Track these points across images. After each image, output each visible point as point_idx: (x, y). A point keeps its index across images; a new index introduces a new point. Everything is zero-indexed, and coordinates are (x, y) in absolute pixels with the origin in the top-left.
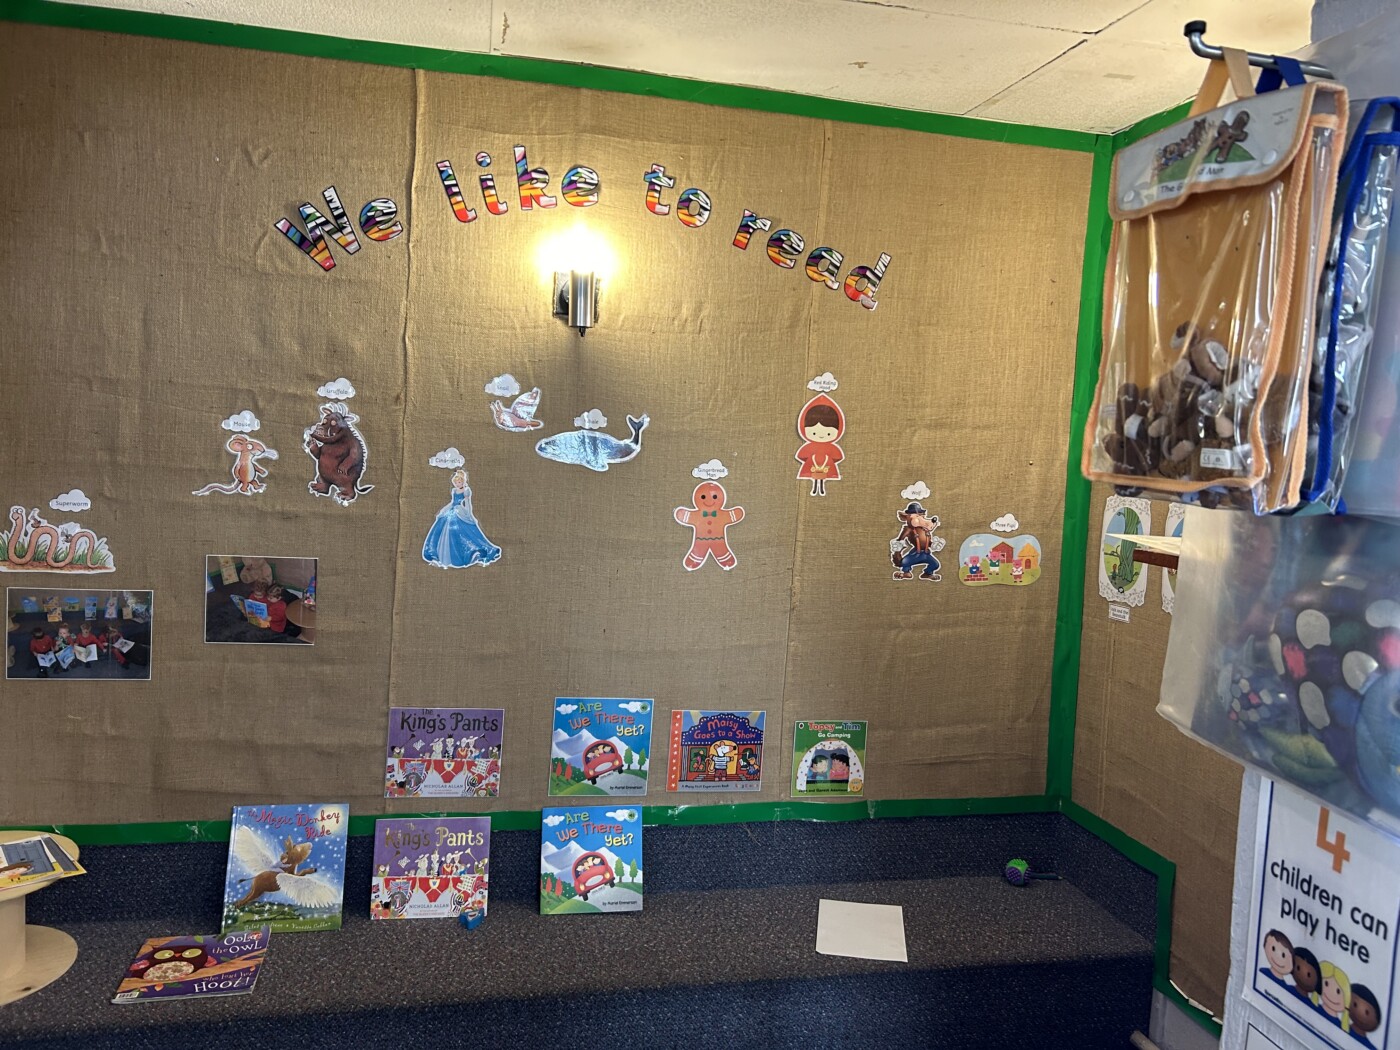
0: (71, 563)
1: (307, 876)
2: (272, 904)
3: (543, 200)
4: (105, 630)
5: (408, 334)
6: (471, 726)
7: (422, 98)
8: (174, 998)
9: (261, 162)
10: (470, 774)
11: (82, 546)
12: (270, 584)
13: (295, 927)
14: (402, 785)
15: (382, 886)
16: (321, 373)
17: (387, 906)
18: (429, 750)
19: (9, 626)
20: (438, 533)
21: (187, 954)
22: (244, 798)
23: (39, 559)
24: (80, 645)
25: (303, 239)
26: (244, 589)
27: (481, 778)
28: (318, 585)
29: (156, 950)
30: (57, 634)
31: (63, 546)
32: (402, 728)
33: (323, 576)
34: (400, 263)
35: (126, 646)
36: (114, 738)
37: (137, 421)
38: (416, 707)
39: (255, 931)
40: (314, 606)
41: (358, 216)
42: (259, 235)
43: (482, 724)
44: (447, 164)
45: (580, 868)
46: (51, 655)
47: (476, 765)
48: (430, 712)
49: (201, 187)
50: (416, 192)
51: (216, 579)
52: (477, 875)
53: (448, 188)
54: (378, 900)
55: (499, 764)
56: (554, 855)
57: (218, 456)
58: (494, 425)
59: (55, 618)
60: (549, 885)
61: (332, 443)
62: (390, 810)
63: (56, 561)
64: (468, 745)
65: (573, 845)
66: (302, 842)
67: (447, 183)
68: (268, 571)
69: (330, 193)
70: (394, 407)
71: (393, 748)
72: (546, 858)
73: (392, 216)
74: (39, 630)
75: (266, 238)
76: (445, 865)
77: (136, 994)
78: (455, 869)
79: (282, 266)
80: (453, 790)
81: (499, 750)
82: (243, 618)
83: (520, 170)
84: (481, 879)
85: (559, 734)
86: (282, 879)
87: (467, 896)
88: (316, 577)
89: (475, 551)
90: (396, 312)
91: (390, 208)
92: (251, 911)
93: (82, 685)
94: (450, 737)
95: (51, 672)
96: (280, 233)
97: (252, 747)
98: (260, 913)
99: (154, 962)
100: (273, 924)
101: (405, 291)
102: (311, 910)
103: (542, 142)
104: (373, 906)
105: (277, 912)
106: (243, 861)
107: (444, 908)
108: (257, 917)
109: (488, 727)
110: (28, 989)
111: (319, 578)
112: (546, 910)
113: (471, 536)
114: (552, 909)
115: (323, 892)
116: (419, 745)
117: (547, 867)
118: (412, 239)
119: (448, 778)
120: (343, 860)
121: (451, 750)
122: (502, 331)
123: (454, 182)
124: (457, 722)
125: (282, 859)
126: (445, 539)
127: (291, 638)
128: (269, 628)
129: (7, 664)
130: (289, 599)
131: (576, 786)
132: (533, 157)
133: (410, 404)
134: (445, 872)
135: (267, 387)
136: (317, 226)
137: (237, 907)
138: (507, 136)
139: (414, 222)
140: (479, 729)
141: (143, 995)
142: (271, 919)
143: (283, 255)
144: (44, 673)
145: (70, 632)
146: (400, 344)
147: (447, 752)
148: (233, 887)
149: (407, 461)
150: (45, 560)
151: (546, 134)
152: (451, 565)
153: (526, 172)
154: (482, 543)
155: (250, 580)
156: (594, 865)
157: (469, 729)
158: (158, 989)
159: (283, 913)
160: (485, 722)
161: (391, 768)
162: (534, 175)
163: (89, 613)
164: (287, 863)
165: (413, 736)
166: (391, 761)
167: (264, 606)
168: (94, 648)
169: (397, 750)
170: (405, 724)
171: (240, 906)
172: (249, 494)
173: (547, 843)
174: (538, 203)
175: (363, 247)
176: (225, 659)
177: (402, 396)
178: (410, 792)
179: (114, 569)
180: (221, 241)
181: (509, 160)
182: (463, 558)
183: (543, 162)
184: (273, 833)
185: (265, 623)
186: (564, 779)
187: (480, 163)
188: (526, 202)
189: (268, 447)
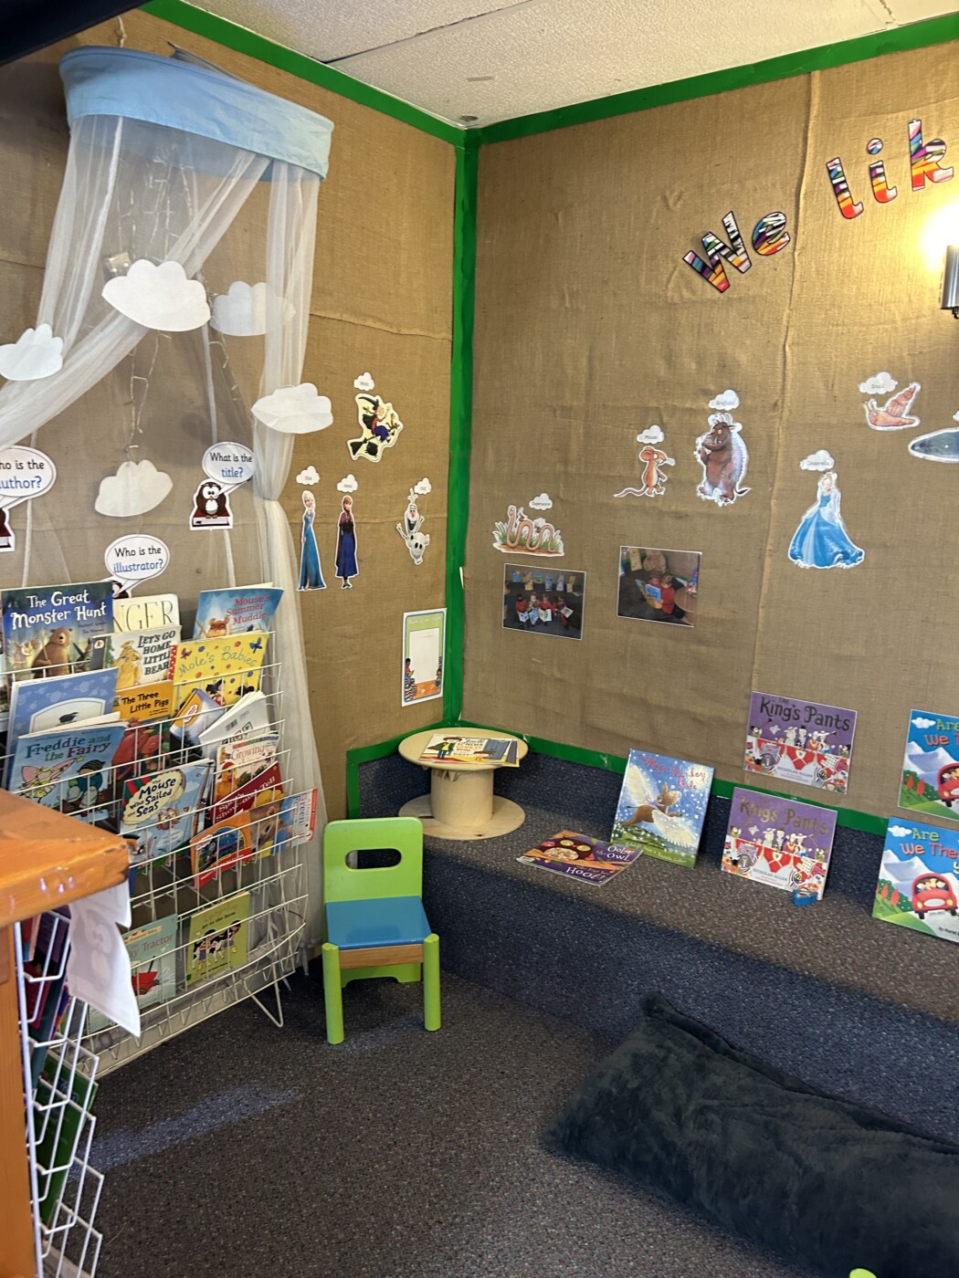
0: (539, 548)
1: (675, 819)
2: (646, 832)
3: (937, 175)
4: (556, 600)
5: (789, 341)
6: (824, 721)
7: (816, 100)
8: (552, 871)
9: (675, 203)
10: (819, 767)
11: (546, 535)
12: (664, 572)
13: (660, 855)
14: (758, 762)
15: (733, 845)
16: (712, 387)
17: (735, 863)
18: (782, 735)
19: (505, 591)
20: (803, 534)
21: (580, 848)
22: (638, 744)
23: (522, 545)
24: (542, 609)
25: (704, 266)
26: (645, 575)
27: (829, 773)
28: (700, 577)
29: (565, 838)
30: (529, 599)
31: (535, 535)
32: (762, 711)
33: (704, 568)
34: (784, 273)
35: (568, 613)
36: (560, 680)
37: (582, 438)
38: (775, 695)
39: (631, 848)
40: (695, 594)
41: (751, 235)
42: (671, 270)
43: (834, 722)
44: (837, 161)
45: (920, 886)
46: (526, 614)
47: (825, 759)
48: (786, 701)
49: (631, 238)
50: (805, 198)
51: (627, 566)
52: (817, 861)
53: (835, 186)
54: (729, 856)
55: (848, 763)
56: (894, 865)
57: (632, 466)
58: (866, 425)
59: (529, 587)
60: (885, 892)
61: (718, 450)
62: (748, 782)
63: (531, 547)
64: (819, 739)
65: (917, 861)
66: (674, 790)
67: (835, 182)
68: (663, 561)
69: (729, 220)
70: (772, 414)
71: (752, 728)
72: (886, 865)
73: (781, 229)
74: (520, 595)
75: (676, 273)
76: (788, 843)
77: (532, 859)
78: (797, 849)
79: (686, 294)
80: (804, 778)
81: (849, 749)
82: (643, 599)
83: (914, 148)
84: (819, 865)
85: (913, 747)
86: (656, 814)
87: (805, 876)
88: (698, 570)
89: (837, 553)
90: (779, 321)
91: (780, 220)
92: (631, 832)
93: (541, 638)
94: (803, 727)
95: (525, 626)
96: (687, 265)
97: (644, 703)
98: (638, 836)
99: (557, 844)
100: (645, 847)
101: (788, 300)
102: (673, 846)
103: (941, 110)
104: (724, 859)
105: (649, 839)
106: (631, 793)
107: (782, 880)
108: (635, 838)
109: (840, 726)
110: (480, 835)
111: (701, 570)
112: (877, 914)
113: (835, 537)
114: (884, 916)
115: (683, 835)
116: (774, 730)
117: (884, 874)
118: (797, 247)
119: (799, 765)
120: (703, 814)
121: (803, 739)
122: (880, 326)
123: (842, 179)
124: (811, 715)
125: (659, 799)
126: (810, 539)
127: (675, 620)
128: (661, 609)
129: (503, 618)
130: (676, 586)
131: (928, 804)
132: (929, 128)
133: (786, 410)
134: (788, 850)
135: (670, 403)
136: (717, 251)
137: (623, 826)
138: (901, 114)
139: (801, 230)
140: (831, 725)
141: (535, 862)
142: (644, 843)
143: (688, 285)
144: (522, 626)
145: (537, 598)
146: (781, 352)
147: (799, 741)
148: (622, 809)
149: (780, 465)
150: (524, 545)
151: (945, 99)
152: (814, 565)
153: (920, 148)
154: (845, 545)
155: (650, 569)
156: (937, 887)
157: (821, 724)
158: (546, 861)
159: (653, 841)
160: (837, 720)
161: (750, 746)
162: (929, 149)
163: (548, 586)
164: (661, 803)
165: (770, 720)
166: (750, 739)
167: (658, 590)
168: (549, 611)
169: (756, 730)
170: (764, 708)
171: (625, 826)
172: (653, 496)
173: (889, 851)
174: (931, 179)
175: (753, 264)
176: (630, 631)
177: (780, 403)
178: (764, 770)
179: (563, 554)
180: (643, 282)
181: (902, 140)
182: (824, 558)
183: (940, 132)
184: (655, 776)
185: (658, 606)
186: (915, 793)
187: (870, 152)
188: (917, 182)
189: (669, 457)
